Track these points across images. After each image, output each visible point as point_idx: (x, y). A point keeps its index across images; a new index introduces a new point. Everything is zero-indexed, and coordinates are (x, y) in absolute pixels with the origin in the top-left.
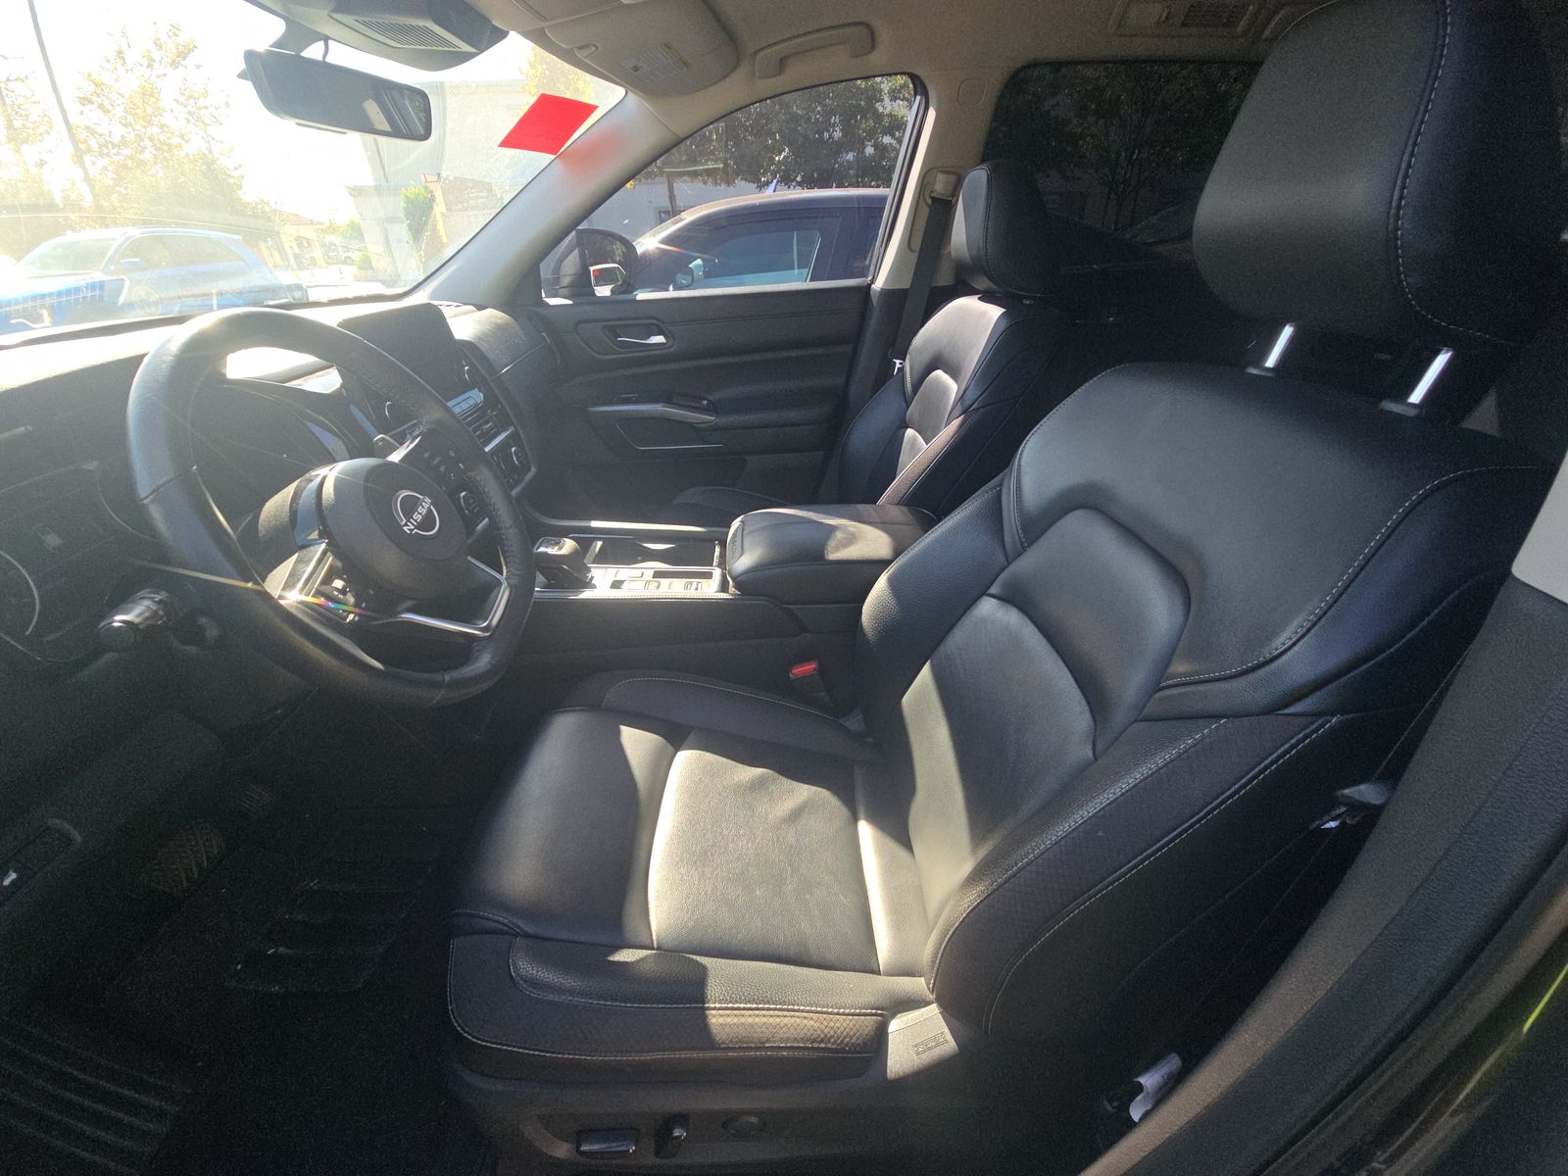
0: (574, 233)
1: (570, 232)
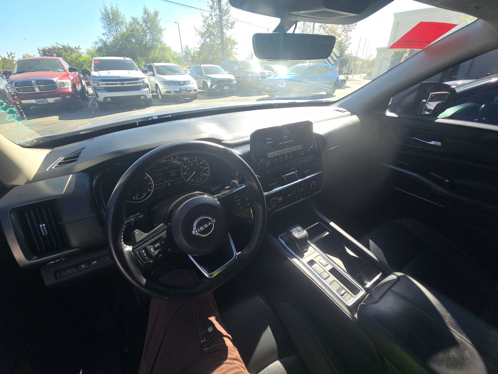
0: (419, 84)
1: (418, 83)
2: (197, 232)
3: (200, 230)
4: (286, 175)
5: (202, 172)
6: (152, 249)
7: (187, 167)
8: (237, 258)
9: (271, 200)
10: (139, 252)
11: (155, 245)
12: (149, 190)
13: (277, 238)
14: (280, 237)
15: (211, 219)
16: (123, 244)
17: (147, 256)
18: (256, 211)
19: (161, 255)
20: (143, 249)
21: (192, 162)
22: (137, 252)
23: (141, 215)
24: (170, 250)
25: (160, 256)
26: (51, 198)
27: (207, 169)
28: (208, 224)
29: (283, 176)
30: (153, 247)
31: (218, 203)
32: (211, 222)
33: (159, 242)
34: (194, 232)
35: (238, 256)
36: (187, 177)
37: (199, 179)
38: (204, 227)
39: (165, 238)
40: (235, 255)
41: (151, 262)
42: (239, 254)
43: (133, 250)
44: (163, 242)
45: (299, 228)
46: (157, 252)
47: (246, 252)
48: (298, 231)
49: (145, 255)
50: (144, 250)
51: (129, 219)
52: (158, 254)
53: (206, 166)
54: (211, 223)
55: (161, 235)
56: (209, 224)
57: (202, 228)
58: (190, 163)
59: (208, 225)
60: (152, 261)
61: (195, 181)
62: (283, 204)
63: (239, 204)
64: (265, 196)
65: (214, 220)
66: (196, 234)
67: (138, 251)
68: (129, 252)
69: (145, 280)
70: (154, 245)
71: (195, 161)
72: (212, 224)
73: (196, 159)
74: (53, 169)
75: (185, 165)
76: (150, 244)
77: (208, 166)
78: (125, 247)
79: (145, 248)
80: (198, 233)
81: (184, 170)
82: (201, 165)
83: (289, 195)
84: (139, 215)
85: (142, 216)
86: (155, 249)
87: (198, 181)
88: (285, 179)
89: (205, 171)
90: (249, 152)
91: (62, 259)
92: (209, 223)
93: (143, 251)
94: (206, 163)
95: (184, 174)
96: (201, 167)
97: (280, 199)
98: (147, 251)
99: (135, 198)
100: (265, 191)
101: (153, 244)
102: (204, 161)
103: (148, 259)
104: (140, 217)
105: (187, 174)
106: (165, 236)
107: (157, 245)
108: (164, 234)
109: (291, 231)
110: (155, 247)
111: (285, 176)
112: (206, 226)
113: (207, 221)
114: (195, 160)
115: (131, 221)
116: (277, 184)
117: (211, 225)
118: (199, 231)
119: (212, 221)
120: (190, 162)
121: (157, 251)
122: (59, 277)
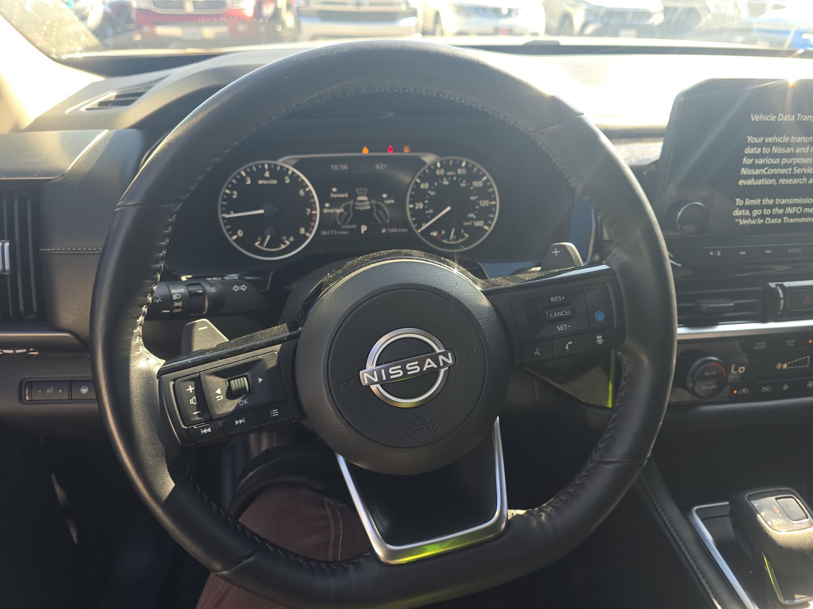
2: (376, 380)
3: (388, 375)
4: (787, 284)
5: (472, 215)
6: (219, 391)
7: (430, 189)
8: (503, 526)
9: (698, 363)
10: (176, 386)
11: (232, 382)
12: (302, 231)
13: (685, 511)
14: (697, 511)
15: (438, 351)
16: (138, 345)
17: (198, 407)
18: (625, 374)
19: (241, 421)
20: (192, 380)
21: (449, 173)
22: (172, 383)
23: (240, 285)
24: (275, 413)
25: (237, 422)
26: (39, 175)
27: (491, 209)
28: (421, 365)
29: (773, 285)
30: (225, 387)
31: (485, 302)
32: (436, 361)
33: (246, 376)
34: (366, 375)
35: (509, 523)
36: (421, 217)
37: (458, 235)
38: (404, 369)
39: (272, 368)
40: (497, 513)
41: (205, 431)
42: (518, 515)
43: (161, 373)
44: (260, 380)
45: (793, 504)
46: (230, 406)
47: (543, 518)
48: (788, 516)
49: (192, 402)
50: (193, 383)
51: (199, 284)
52: (234, 411)
53: (490, 197)
54: (434, 365)
55: (260, 354)
56: (426, 366)
57: (396, 372)
58: (441, 177)
59: (422, 367)
60: (209, 430)
61: (444, 237)
62: (744, 391)
63: (560, 328)
64: (678, 338)
65: (449, 354)
66: (373, 387)
67: (174, 380)
68: (147, 376)
69: (170, 485)
70: (229, 381)
71: (457, 175)
72: (439, 367)
73: (462, 168)
74: (82, 112)
75: (423, 181)
76: (218, 374)
77: (495, 199)
78: (141, 355)
79: (198, 381)
80: (378, 386)
81: (419, 195)
82: (474, 193)
83: (779, 366)
84: (234, 282)
85: (244, 288)
86: (231, 394)
87: (453, 240)
88: (779, 299)
89: (485, 214)
90: (655, 163)
91: (31, 349)
92: (429, 360)
93: (191, 389)
94: (491, 186)
95: (415, 206)
96: (472, 198)
97: (736, 369)
98: (201, 392)
99: (261, 244)
100: (684, 323)
101: (227, 374)
102: (488, 180)
103: (198, 418)
104: (236, 288)
105: (424, 209)
106: (272, 363)
107: (241, 382)
108: (270, 356)
109: (756, 504)
110: (230, 387)
111: (782, 287)
112: (413, 368)
113: (421, 350)
114: (460, 171)
115: (205, 292)
116: (737, 308)
117: (434, 373)
118: (384, 378)
119: (441, 358)
120: (442, 172)
121: (231, 402)
122: (27, 398)
